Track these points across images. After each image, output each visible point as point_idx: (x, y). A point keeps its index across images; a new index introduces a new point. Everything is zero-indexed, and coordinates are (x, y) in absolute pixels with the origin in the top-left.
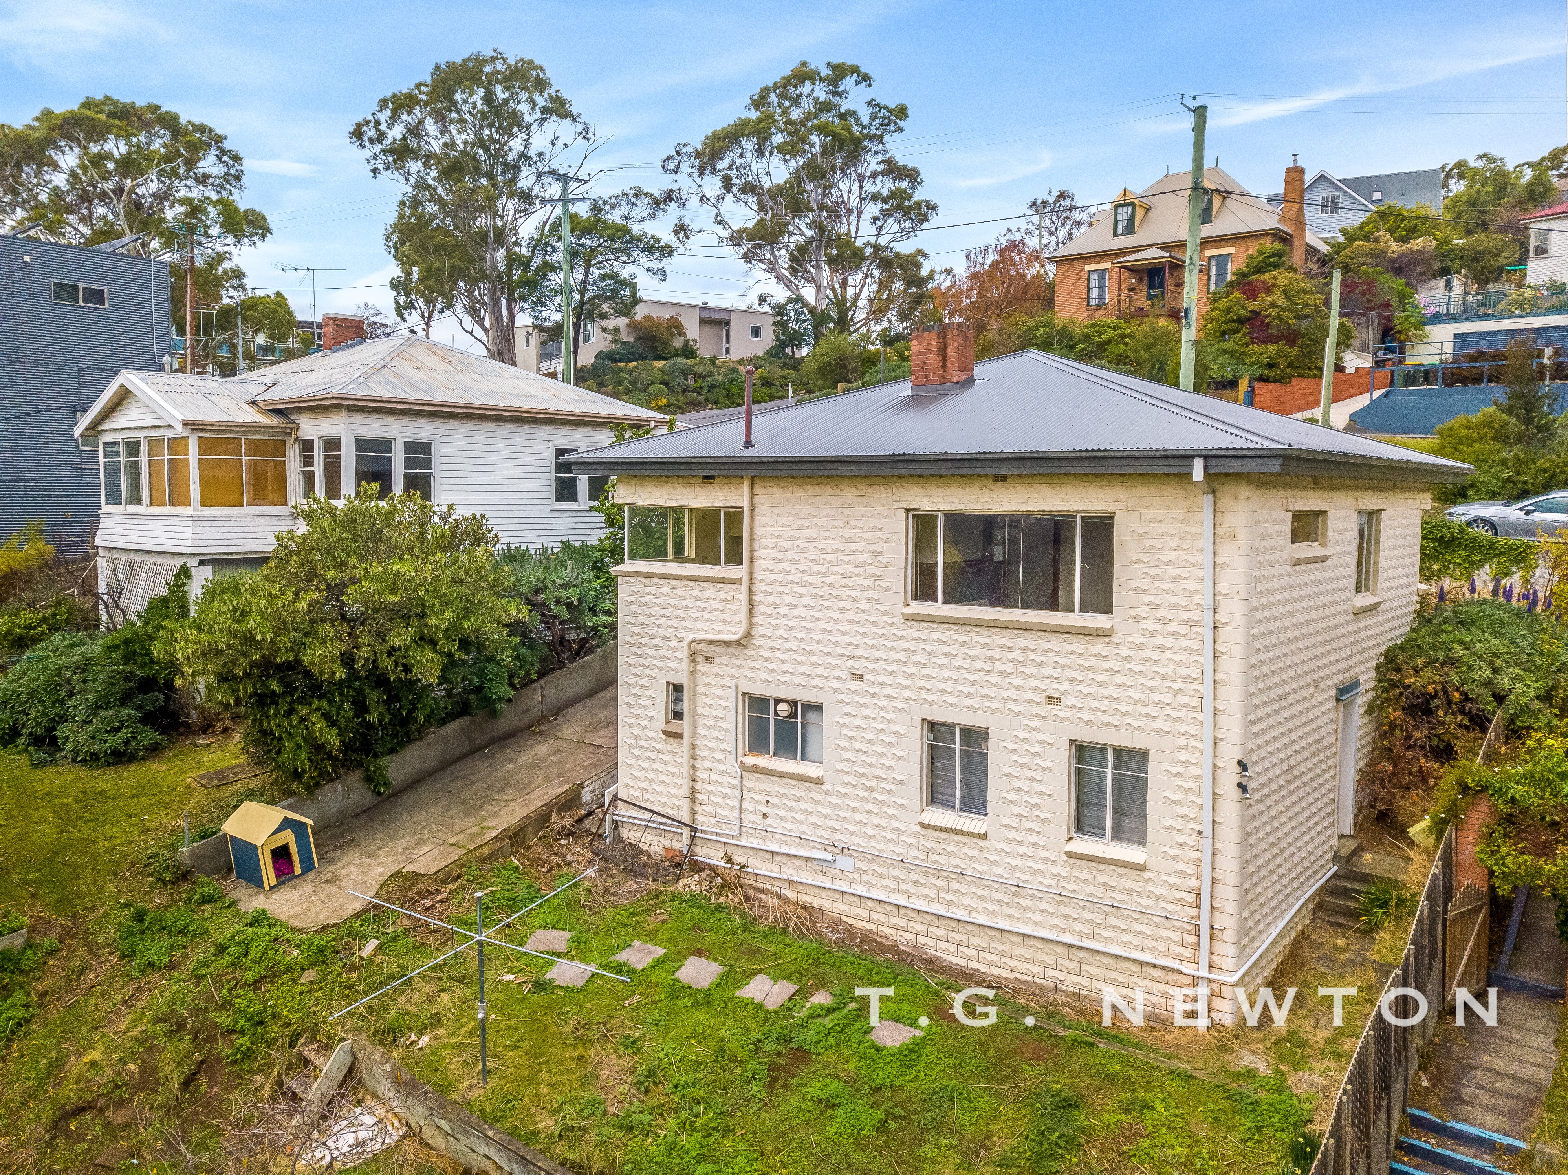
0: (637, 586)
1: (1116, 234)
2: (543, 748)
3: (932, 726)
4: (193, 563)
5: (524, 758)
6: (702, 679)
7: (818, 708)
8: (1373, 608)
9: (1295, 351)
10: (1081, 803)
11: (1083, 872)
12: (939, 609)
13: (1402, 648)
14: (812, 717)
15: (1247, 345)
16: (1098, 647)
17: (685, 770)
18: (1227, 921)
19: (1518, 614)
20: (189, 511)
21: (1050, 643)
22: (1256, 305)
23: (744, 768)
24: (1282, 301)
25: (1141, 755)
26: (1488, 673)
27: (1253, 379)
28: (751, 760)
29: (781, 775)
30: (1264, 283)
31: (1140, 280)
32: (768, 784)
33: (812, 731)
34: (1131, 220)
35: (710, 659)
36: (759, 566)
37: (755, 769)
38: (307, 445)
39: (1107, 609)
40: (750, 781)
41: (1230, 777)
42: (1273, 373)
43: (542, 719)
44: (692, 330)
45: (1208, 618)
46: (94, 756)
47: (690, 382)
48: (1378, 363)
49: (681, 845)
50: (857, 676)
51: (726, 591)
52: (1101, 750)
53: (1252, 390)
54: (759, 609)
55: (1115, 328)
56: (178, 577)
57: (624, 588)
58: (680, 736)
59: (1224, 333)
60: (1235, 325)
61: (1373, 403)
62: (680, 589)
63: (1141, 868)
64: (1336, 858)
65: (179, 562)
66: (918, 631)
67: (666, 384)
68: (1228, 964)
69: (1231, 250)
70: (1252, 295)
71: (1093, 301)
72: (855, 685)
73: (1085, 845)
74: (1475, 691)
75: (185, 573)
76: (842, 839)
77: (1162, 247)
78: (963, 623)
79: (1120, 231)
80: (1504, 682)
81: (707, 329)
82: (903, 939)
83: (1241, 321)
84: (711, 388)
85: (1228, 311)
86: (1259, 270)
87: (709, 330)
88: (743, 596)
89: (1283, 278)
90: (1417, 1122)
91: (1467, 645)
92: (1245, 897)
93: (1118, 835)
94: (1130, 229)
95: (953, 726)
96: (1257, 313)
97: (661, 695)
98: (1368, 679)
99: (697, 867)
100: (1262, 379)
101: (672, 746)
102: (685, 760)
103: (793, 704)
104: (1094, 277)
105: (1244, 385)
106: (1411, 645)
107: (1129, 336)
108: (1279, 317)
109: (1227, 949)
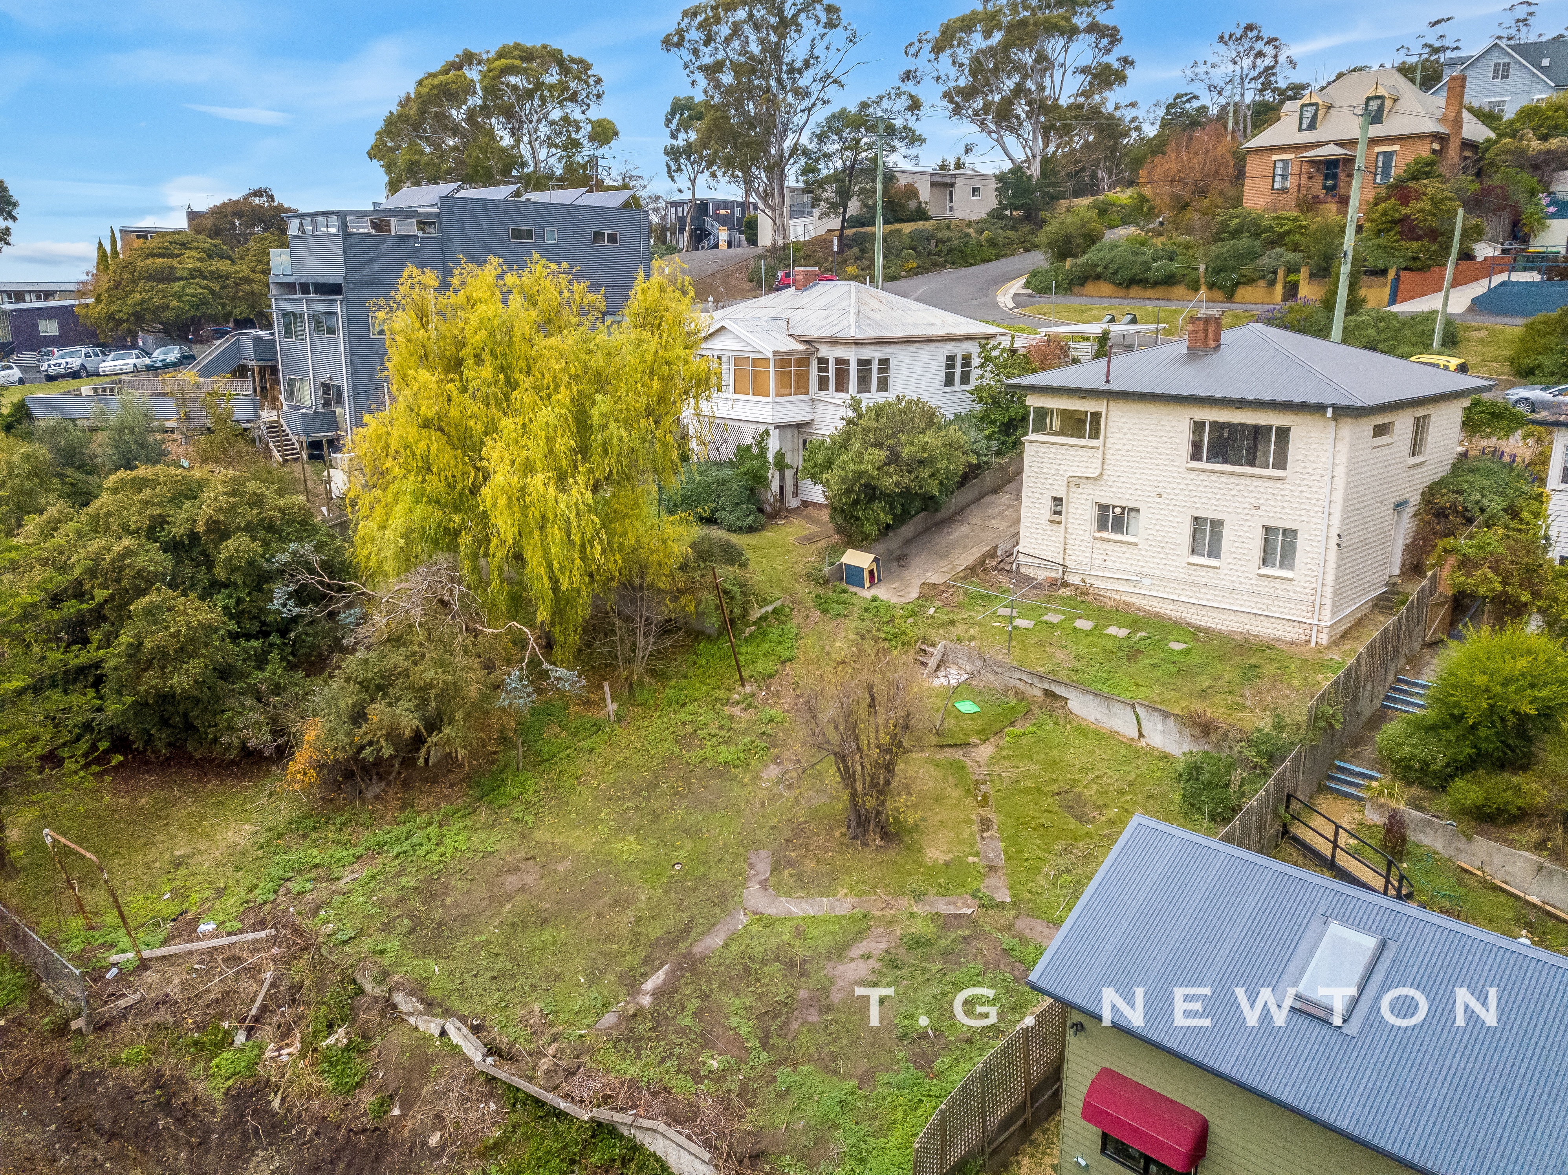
0: (1036, 447)
1: (1300, 129)
2: (964, 529)
3: (1196, 519)
4: (771, 428)
5: (956, 534)
6: (1072, 495)
7: (1137, 510)
8: (1422, 463)
9: (1435, 247)
10: (1265, 553)
11: (1264, 582)
12: (1203, 465)
13: (1437, 484)
14: (1132, 514)
15: (1397, 241)
16: (1279, 485)
17: (1062, 540)
18: (1328, 601)
19: (1504, 466)
20: (770, 399)
21: (1257, 482)
22: (1406, 211)
23: (1095, 538)
24: (1428, 207)
25: (1295, 532)
26: (1478, 497)
27: (1399, 270)
28: (1099, 535)
29: (1115, 541)
30: (1417, 191)
31: (1318, 170)
32: (1106, 546)
33: (1132, 521)
34: (1314, 119)
35: (1077, 486)
36: (1109, 441)
37: (1101, 539)
38: (823, 361)
39: (1284, 467)
40: (1097, 544)
41: (1334, 540)
42: (1418, 264)
43: (956, 514)
44: (925, 193)
45: (1329, 474)
46: (740, 528)
47: (933, 246)
48: (1504, 251)
49: (1057, 575)
50: (1159, 496)
51: (1089, 453)
52: (1277, 529)
53: (1398, 275)
54: (1107, 462)
55: (1295, 220)
56: (761, 435)
57: (1027, 448)
58: (1059, 523)
59: (1380, 231)
60: (1389, 226)
61: (1490, 290)
62: (1062, 450)
63: (1290, 580)
64: (1387, 584)
65: (763, 427)
66: (1192, 475)
67: (914, 248)
68: (1327, 618)
69: (1396, 148)
70: (1405, 200)
71: (1277, 185)
72: (1158, 500)
73: (1266, 571)
74: (1469, 506)
75: (766, 433)
76: (1146, 571)
77: (1339, 144)
78: (1216, 472)
79: (1304, 126)
80: (1486, 502)
81: (936, 190)
82: (1174, 615)
83: (1394, 222)
84: (950, 251)
85: (1384, 214)
86: (1414, 177)
87: (938, 191)
88: (1099, 454)
89: (1431, 187)
90: (1400, 681)
91: (1470, 483)
92: (1337, 592)
93: (1281, 567)
94: (1312, 126)
95: (1206, 519)
96: (1407, 217)
97: (1048, 503)
98: (1415, 498)
99: (1065, 585)
100: (1406, 269)
101: (1054, 527)
102: (1062, 535)
103: (1123, 508)
104: (1279, 165)
105: (1392, 274)
106: (1442, 482)
107: (1305, 227)
108: (1425, 220)
109: (1327, 612)
